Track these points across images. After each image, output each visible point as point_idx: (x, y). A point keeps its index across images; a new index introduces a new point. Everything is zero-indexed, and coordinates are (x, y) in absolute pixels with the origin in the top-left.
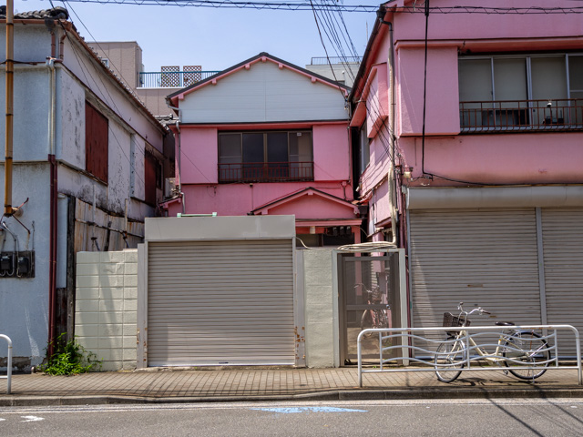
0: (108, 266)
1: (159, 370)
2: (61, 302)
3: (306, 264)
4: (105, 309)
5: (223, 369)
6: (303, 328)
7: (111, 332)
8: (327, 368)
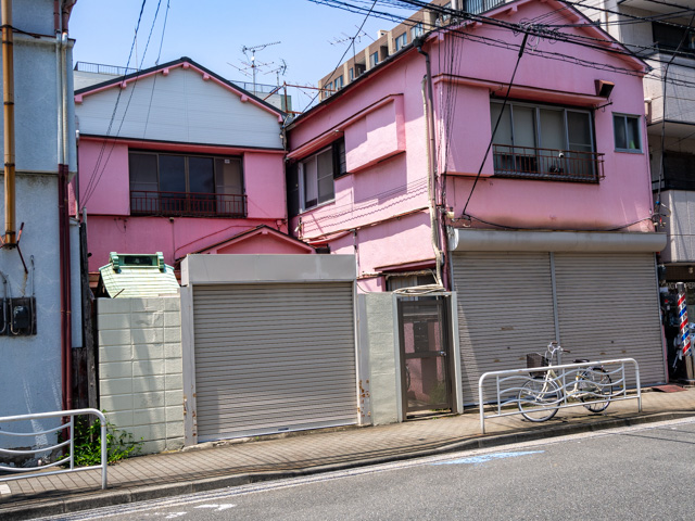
0: (142, 317)
1: (214, 445)
2: (78, 367)
3: (369, 309)
4: (140, 372)
5: (287, 437)
6: (368, 382)
7: (149, 404)
8: (391, 423)
